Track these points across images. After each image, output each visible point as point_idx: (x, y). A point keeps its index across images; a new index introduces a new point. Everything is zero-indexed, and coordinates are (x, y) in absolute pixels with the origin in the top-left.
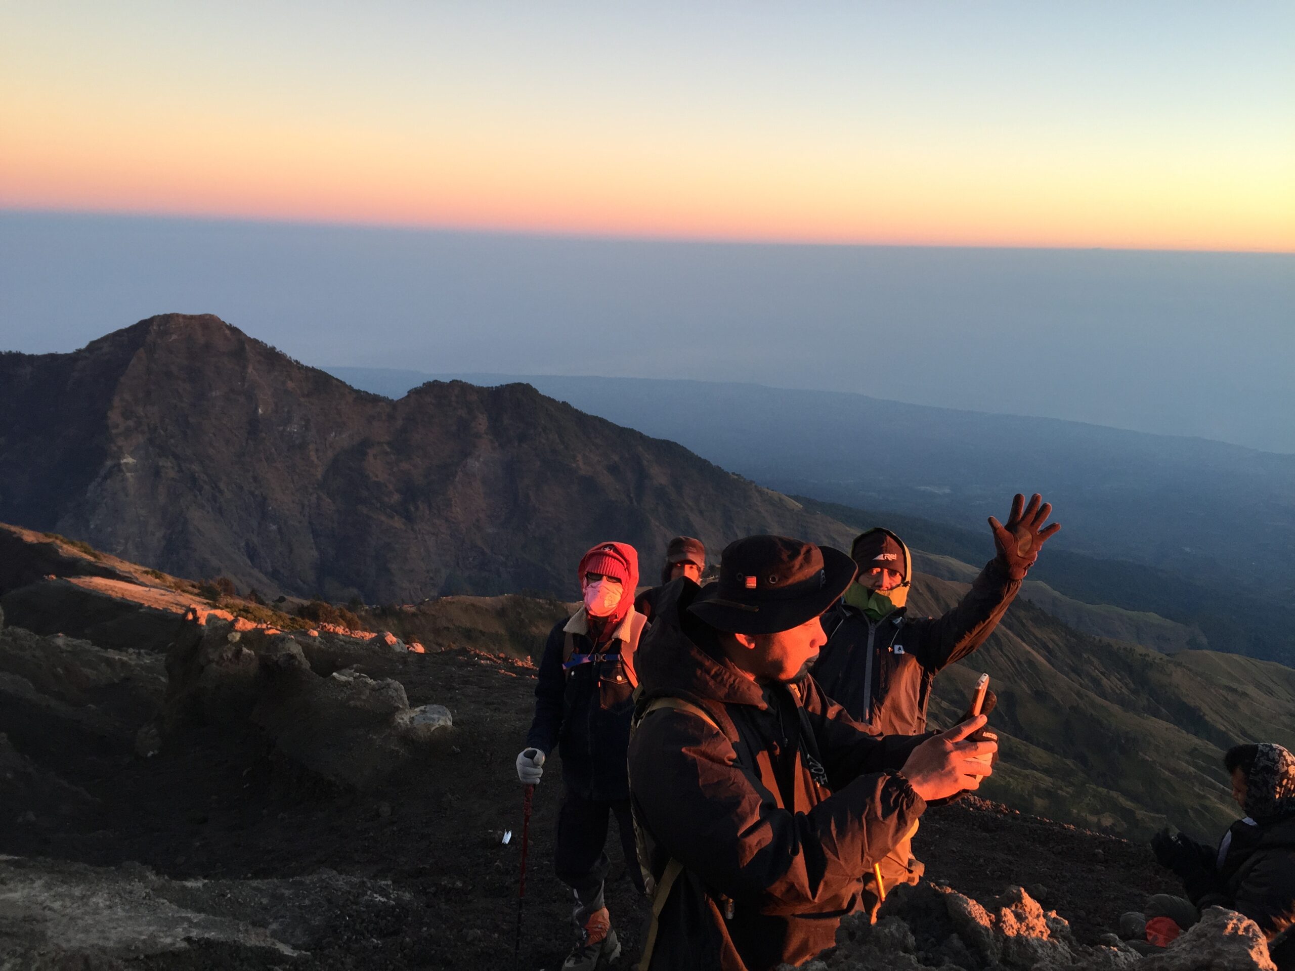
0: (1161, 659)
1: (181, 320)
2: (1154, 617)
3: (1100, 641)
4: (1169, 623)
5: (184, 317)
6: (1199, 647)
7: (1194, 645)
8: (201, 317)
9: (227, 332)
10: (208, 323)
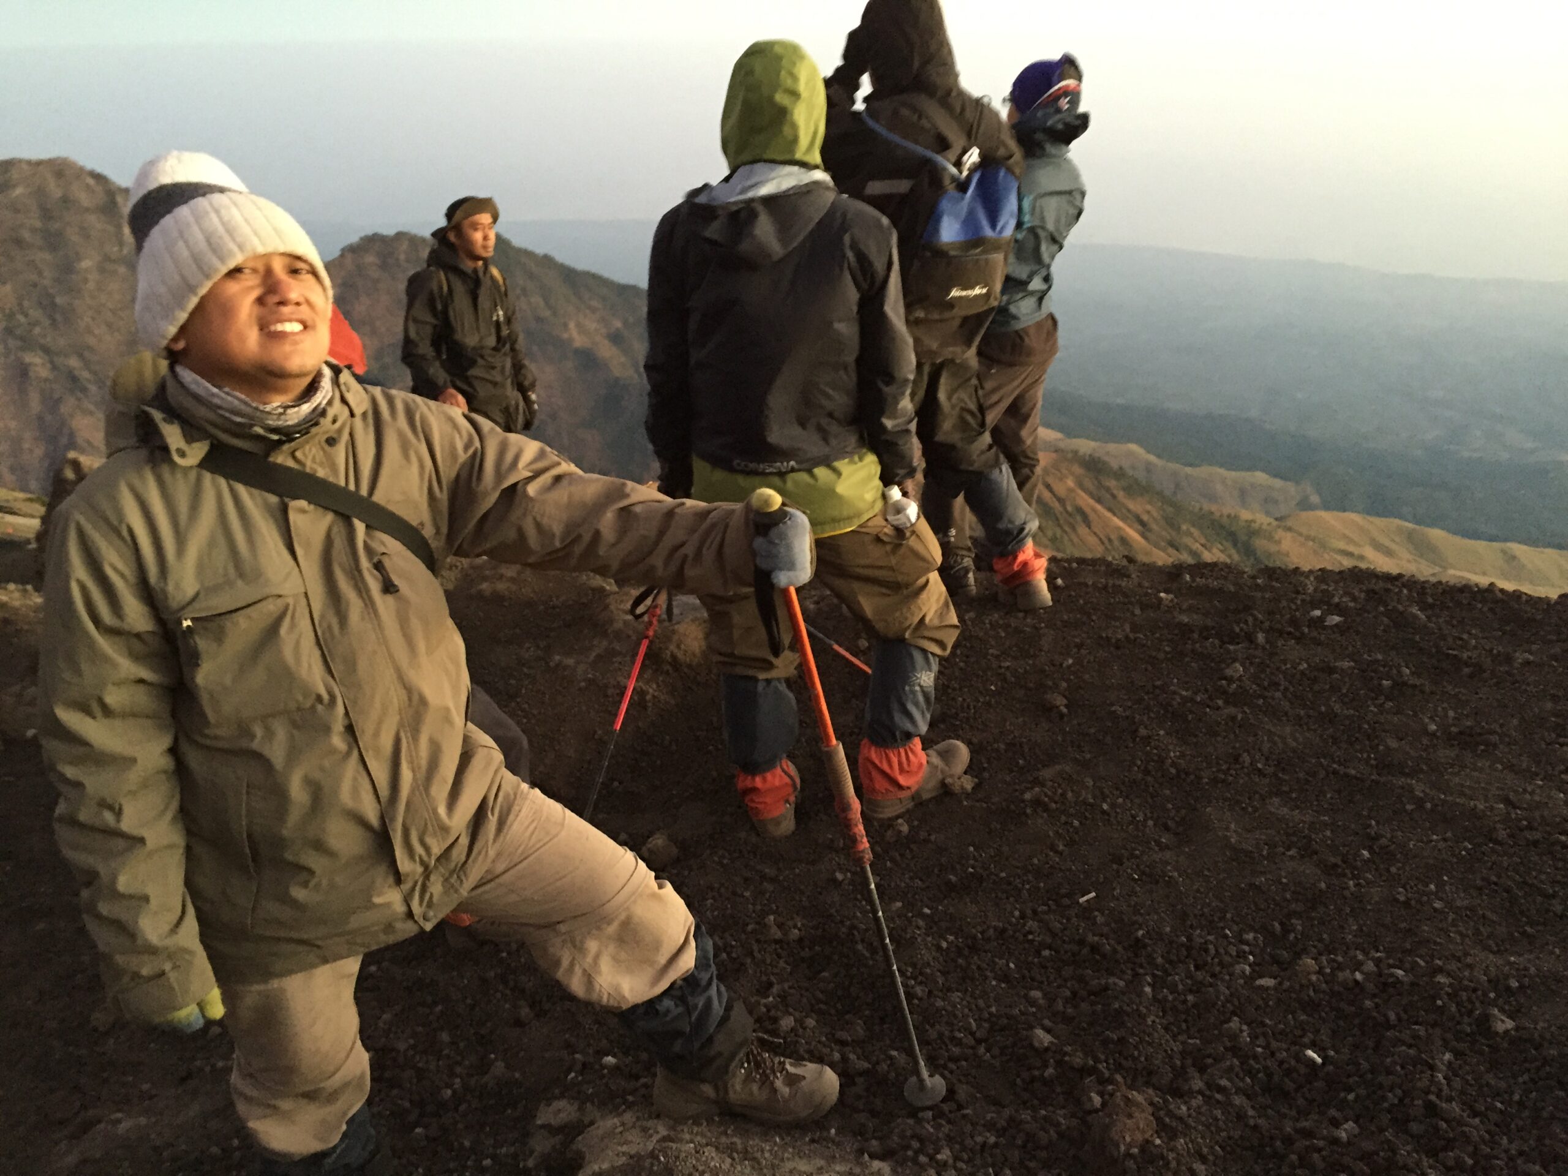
0: (1269, 524)
1: (25, 167)
2: (1260, 477)
3: (1201, 509)
4: (1278, 483)
5: (29, 163)
6: (1311, 507)
7: (1305, 505)
8: (50, 162)
9: (91, 181)
10: (61, 169)
